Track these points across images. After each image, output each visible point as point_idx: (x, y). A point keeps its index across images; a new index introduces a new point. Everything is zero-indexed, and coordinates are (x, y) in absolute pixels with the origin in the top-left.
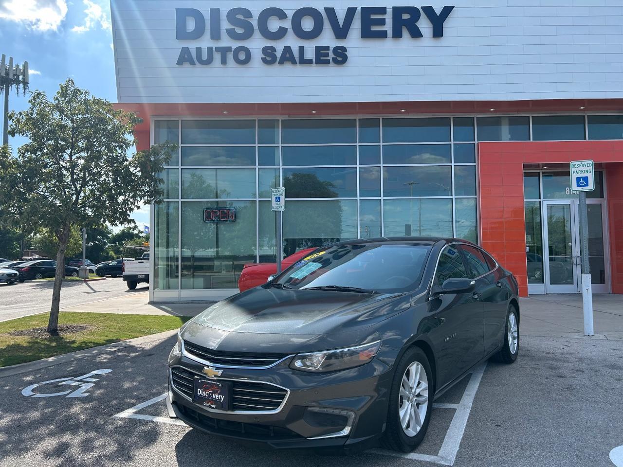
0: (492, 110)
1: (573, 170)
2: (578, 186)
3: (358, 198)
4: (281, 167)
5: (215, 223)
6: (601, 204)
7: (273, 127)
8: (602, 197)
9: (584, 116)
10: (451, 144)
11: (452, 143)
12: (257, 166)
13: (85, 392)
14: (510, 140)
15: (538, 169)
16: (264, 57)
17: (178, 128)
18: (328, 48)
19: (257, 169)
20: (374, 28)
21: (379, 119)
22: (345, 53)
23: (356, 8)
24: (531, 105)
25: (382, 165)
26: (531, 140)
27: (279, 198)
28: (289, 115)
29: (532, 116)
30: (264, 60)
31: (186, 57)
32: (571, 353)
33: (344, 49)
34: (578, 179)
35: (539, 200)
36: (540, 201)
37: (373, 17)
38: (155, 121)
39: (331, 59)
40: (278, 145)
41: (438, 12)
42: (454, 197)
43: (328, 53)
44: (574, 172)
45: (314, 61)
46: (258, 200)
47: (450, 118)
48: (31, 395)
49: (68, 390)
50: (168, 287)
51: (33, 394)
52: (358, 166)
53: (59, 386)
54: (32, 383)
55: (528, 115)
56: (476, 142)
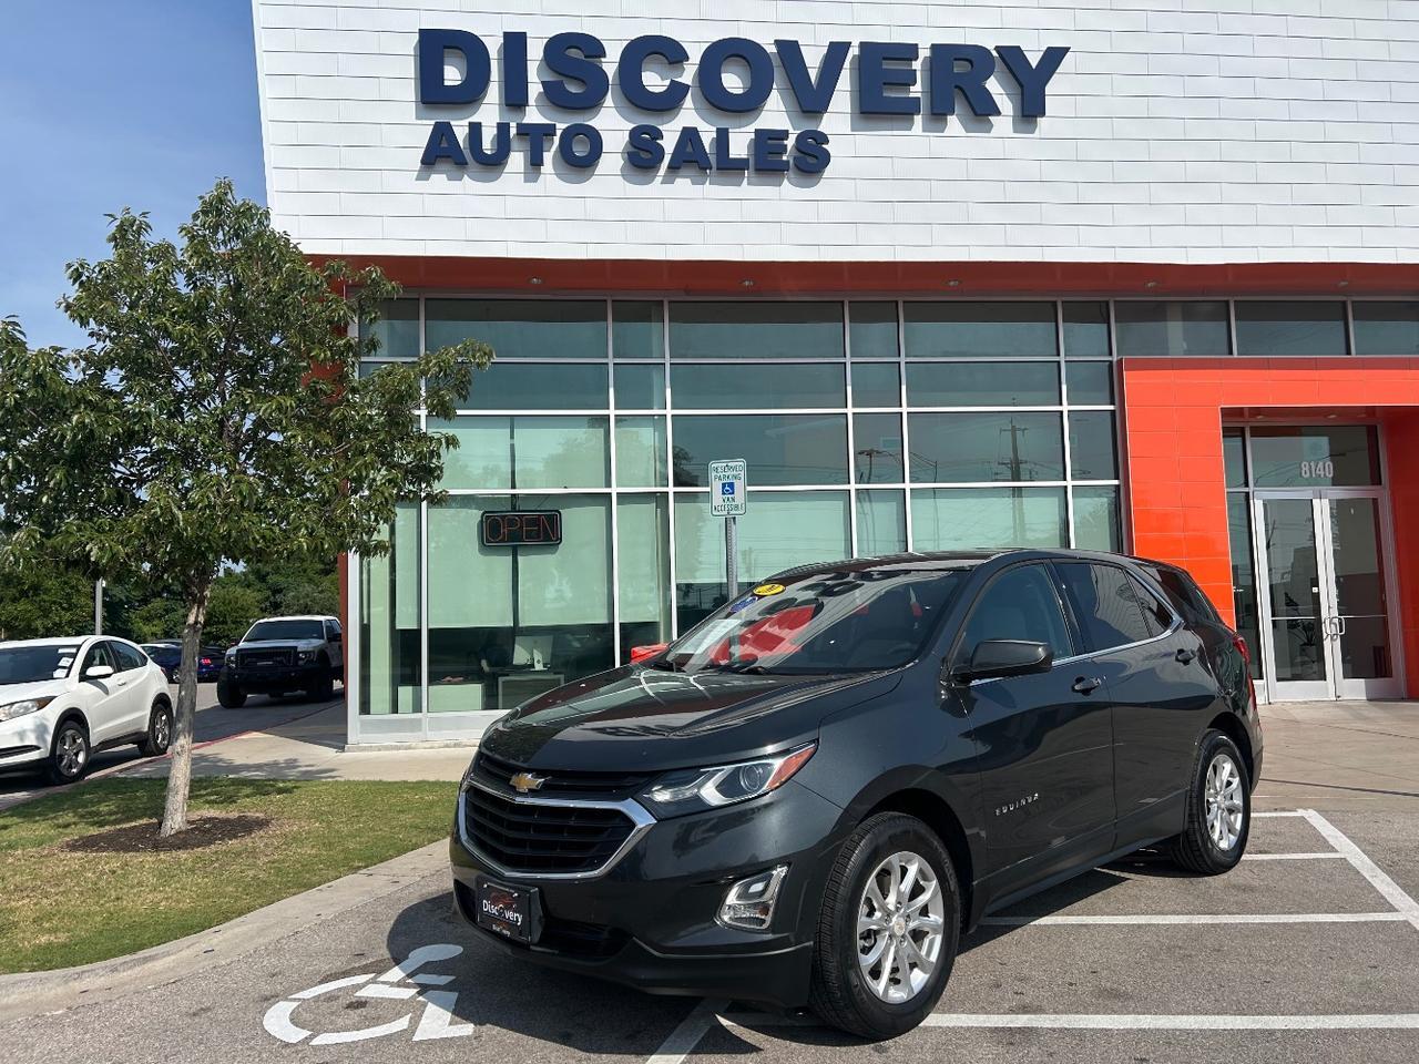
0: (1150, 284)
3: (853, 486)
4: (669, 412)
5: (509, 549)
6: (1375, 501)
7: (647, 318)
8: (1380, 484)
9: (1344, 303)
10: (1059, 362)
11: (1062, 358)
12: (612, 412)
14: (1188, 352)
15: (1242, 420)
16: (634, 149)
17: (418, 317)
18: (785, 134)
19: (613, 418)
20: (889, 92)
21: (897, 302)
22: (825, 146)
23: (848, 45)
25: (905, 410)
26: (1235, 354)
27: (731, 485)
28: (687, 291)
29: (1236, 301)
30: (635, 159)
31: (444, 145)
33: (824, 139)
35: (1246, 490)
36: (1248, 493)
38: (361, 299)
39: (790, 160)
40: (661, 361)
41: (1034, 59)
42: (1070, 483)
43: (784, 147)
45: (751, 162)
46: (614, 490)
47: (1055, 303)
48: (307, 1040)
49: (399, 1015)
50: (395, 710)
51: (306, 1033)
52: (850, 410)
53: (361, 1004)
54: (269, 999)
55: (1226, 299)
56: (1115, 358)
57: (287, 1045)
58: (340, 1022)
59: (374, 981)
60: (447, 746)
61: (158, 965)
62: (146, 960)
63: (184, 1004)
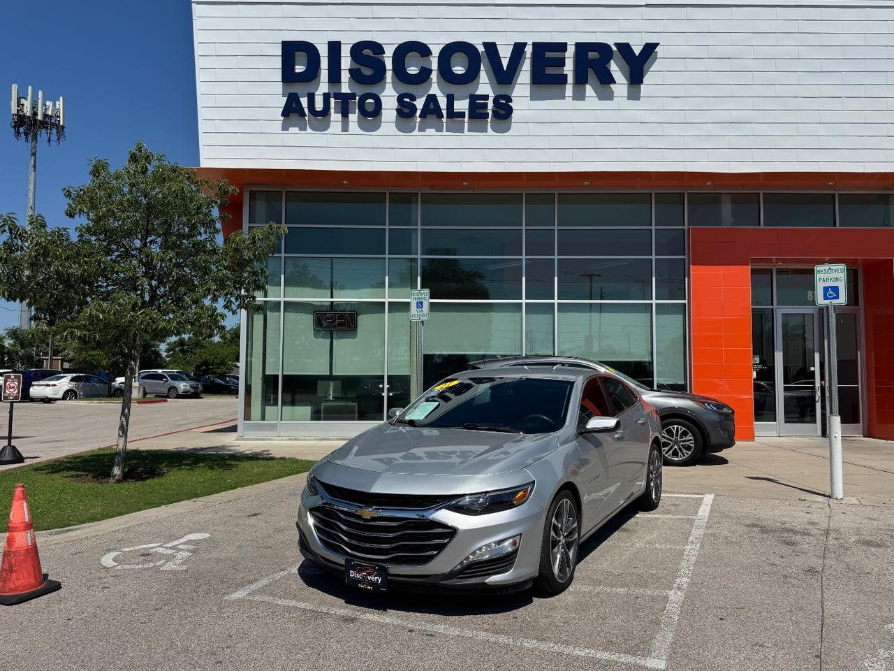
0: (708, 183)
1: (818, 276)
2: (826, 298)
3: (524, 301)
4: (419, 256)
5: (329, 332)
6: (855, 315)
7: (410, 202)
8: (858, 305)
9: (834, 195)
10: (651, 230)
11: (653, 228)
12: (387, 256)
13: (182, 564)
14: (733, 224)
15: (770, 264)
16: (399, 107)
17: (281, 201)
18: (486, 97)
19: (387, 260)
20: (550, 71)
21: (554, 194)
22: (510, 104)
23: (525, 44)
24: (761, 179)
25: (556, 257)
26: (762, 226)
27: (422, 303)
28: (432, 187)
29: (763, 194)
30: (400, 113)
31: (294, 105)
32: (812, 523)
33: (509, 99)
34: (826, 289)
35: (772, 307)
36: (772, 309)
37: (548, 55)
38: (250, 191)
39: (490, 112)
40: (416, 227)
41: (637, 50)
42: (654, 301)
43: (487, 104)
44: (820, 279)
45: (467, 114)
46: (386, 300)
47: (651, 194)
48: (114, 566)
49: (160, 560)
50: (263, 418)
51: (116, 564)
52: (524, 257)
53: (148, 555)
54: (109, 550)
55: (758, 192)
56: (686, 227)
57: (105, 568)
58: (134, 561)
59: (160, 546)
60: (290, 440)
61: (72, 534)
62: (67, 531)
63: (73, 550)
